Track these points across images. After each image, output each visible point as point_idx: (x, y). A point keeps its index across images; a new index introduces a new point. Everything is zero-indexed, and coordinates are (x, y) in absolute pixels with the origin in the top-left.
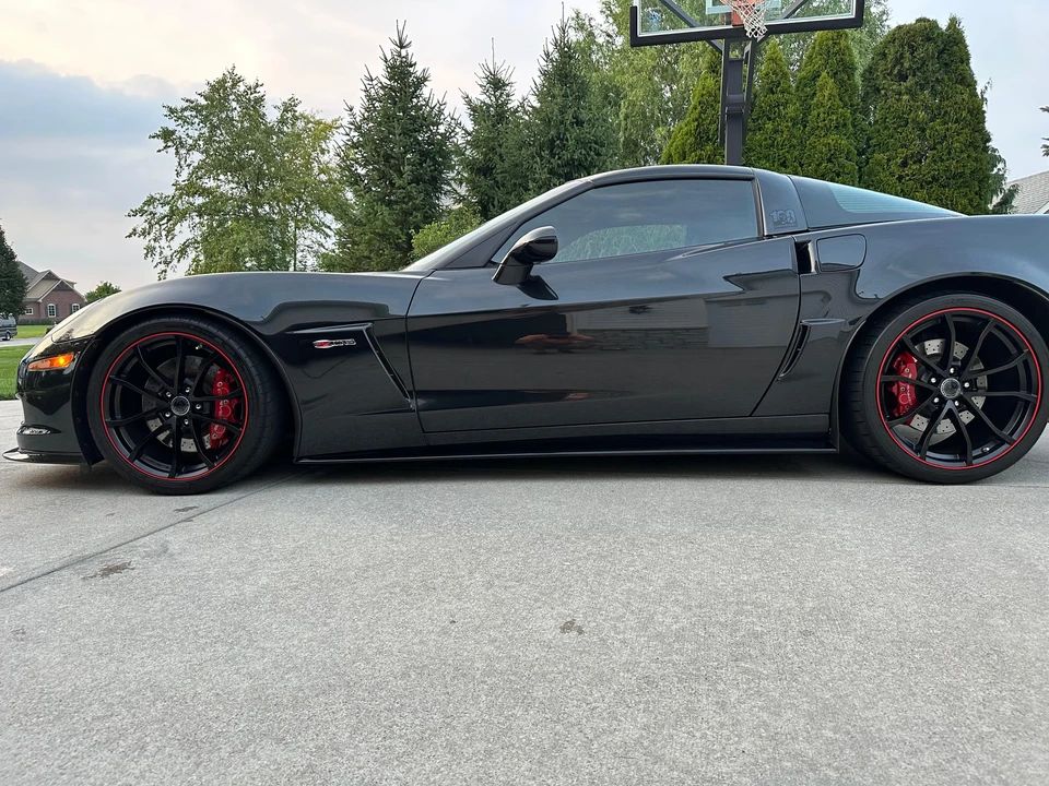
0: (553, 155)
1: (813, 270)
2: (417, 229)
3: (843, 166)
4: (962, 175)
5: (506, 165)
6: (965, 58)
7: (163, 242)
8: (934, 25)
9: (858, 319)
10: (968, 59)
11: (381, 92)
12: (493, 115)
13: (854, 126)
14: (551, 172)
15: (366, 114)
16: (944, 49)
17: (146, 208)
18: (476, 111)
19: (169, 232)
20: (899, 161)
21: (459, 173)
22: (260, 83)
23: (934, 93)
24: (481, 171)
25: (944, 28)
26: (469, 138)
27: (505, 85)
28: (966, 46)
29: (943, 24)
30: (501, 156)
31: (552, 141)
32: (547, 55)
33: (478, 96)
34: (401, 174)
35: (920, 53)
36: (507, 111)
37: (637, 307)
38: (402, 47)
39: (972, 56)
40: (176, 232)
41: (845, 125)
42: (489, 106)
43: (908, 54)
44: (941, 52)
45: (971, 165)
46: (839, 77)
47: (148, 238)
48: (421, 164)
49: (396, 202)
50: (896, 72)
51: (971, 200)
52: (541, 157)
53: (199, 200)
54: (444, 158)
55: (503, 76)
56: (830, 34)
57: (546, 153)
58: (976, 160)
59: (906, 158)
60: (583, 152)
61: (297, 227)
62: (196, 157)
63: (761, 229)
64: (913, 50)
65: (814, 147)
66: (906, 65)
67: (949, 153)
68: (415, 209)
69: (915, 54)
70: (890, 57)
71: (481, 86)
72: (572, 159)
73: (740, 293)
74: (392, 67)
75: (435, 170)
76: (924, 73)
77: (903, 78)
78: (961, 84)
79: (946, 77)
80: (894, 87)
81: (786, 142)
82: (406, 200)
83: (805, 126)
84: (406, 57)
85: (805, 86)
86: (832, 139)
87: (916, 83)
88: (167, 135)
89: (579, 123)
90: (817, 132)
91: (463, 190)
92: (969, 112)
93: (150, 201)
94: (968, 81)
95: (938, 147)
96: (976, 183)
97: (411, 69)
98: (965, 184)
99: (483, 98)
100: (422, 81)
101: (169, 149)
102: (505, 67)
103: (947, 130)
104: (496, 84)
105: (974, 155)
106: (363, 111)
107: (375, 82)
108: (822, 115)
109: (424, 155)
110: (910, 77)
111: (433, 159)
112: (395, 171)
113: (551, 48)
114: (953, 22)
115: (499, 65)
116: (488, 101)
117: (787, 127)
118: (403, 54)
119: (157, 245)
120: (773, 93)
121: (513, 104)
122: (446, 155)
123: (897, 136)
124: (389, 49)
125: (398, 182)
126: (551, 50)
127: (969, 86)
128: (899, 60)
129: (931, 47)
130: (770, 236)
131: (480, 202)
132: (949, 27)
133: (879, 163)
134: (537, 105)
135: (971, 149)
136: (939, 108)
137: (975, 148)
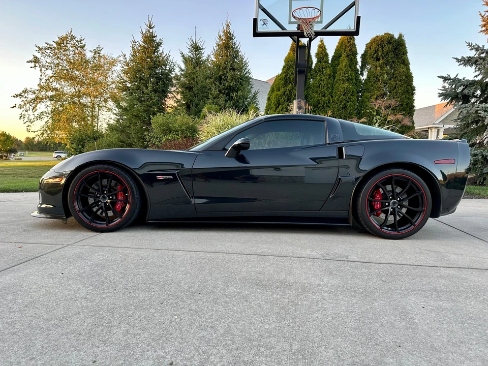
0: (220, 84)
1: (344, 157)
2: (154, 114)
3: (350, 98)
5: (199, 87)
6: (405, 53)
7: (30, 112)
8: (392, 37)
9: (359, 177)
10: (406, 53)
11: (140, 48)
12: (194, 62)
13: (356, 80)
14: (220, 91)
15: (132, 58)
16: (396, 48)
17: (23, 94)
18: (186, 60)
19: (34, 108)
21: (177, 89)
22: (82, 39)
23: (391, 67)
24: (187, 88)
25: (397, 38)
26: (183, 73)
27: (200, 49)
28: (406, 48)
29: (396, 36)
30: (197, 82)
31: (220, 77)
32: (220, 37)
33: (187, 53)
34: (147, 88)
35: (386, 49)
36: (201, 61)
37: (277, 168)
38: (150, 28)
39: (408, 52)
40: (37, 108)
41: (352, 79)
42: (192, 59)
43: (380, 49)
44: (395, 49)
46: (350, 57)
47: (22, 109)
48: (157, 84)
49: (144, 101)
50: (375, 56)
52: (215, 85)
53: (50, 93)
54: (168, 81)
55: (200, 45)
56: (346, 37)
57: (217, 83)
60: (235, 83)
61: (99, 110)
62: (49, 73)
63: (326, 141)
64: (383, 47)
65: (338, 89)
66: (380, 54)
68: (153, 105)
69: (384, 49)
70: (372, 50)
71: (189, 49)
72: (230, 86)
73: (316, 165)
74: (146, 37)
75: (164, 87)
76: (387, 58)
77: (378, 60)
78: (403, 64)
79: (396, 61)
80: (374, 64)
81: (325, 86)
82: (149, 100)
83: (334, 79)
84: (152, 33)
85: (335, 60)
86: (345, 86)
87: (384, 63)
88: (36, 60)
89: (233, 69)
90: (339, 82)
91: (179, 97)
92: (406, 76)
93: (25, 91)
94: (406, 63)
97: (155, 39)
99: (190, 54)
100: (159, 44)
101: (36, 68)
102: (201, 40)
103: (396, 84)
104: (196, 48)
106: (131, 56)
107: (136, 44)
108: (342, 74)
109: (158, 79)
110: (381, 59)
111: (163, 81)
112: (144, 86)
113: (222, 34)
114: (401, 36)
115: (197, 39)
116: (192, 56)
117: (326, 78)
118: (151, 31)
119: (26, 113)
120: (321, 63)
121: (204, 58)
122: (170, 80)
123: (375, 85)
124: (145, 28)
125: (145, 91)
126: (221, 35)
127: (406, 65)
128: (376, 52)
129: (390, 46)
130: (329, 144)
131: (187, 103)
132: (399, 38)
134: (214, 59)
135: (406, 93)
136: (393, 74)
137: (408, 93)
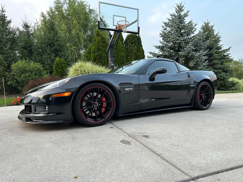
3: (124, 59)
9: (196, 85)
10: (141, 42)
23: (137, 47)
29: (138, 35)
38: (3, 12)
41: (124, 51)
42: (25, 32)
43: (133, 39)
50: (131, 42)
63: (179, 70)
65: (119, 54)
70: (130, 39)
71: (23, 26)
76: (136, 43)
80: (131, 45)
82: (7, 54)
83: (117, 50)
97: (6, 18)
100: (10, 22)
104: (27, 26)
108: (120, 48)
109: (12, 42)
111: (15, 43)
118: (3, 14)
125: (5, 49)
129: (137, 39)
136: (138, 50)
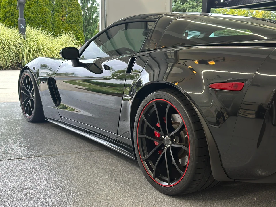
3: (48, 16)
4: (75, 21)
13: (50, 5)
20: (61, 16)
41: (48, 5)
45: (78, 19)
51: (78, 27)
58: (79, 18)
59: (63, 15)
65: (40, 10)
67: (73, 15)
81: (33, 7)
83: (37, 3)
86: (45, 8)
90: (41, 6)
95: (70, 13)
96: (79, 23)
98: (76, 23)
103: (72, 9)
105: (78, 16)
117: (33, 3)
123: (60, 9)
133: (57, 15)
137: (78, 14)
